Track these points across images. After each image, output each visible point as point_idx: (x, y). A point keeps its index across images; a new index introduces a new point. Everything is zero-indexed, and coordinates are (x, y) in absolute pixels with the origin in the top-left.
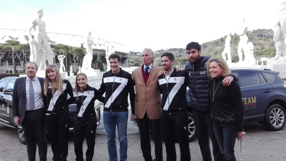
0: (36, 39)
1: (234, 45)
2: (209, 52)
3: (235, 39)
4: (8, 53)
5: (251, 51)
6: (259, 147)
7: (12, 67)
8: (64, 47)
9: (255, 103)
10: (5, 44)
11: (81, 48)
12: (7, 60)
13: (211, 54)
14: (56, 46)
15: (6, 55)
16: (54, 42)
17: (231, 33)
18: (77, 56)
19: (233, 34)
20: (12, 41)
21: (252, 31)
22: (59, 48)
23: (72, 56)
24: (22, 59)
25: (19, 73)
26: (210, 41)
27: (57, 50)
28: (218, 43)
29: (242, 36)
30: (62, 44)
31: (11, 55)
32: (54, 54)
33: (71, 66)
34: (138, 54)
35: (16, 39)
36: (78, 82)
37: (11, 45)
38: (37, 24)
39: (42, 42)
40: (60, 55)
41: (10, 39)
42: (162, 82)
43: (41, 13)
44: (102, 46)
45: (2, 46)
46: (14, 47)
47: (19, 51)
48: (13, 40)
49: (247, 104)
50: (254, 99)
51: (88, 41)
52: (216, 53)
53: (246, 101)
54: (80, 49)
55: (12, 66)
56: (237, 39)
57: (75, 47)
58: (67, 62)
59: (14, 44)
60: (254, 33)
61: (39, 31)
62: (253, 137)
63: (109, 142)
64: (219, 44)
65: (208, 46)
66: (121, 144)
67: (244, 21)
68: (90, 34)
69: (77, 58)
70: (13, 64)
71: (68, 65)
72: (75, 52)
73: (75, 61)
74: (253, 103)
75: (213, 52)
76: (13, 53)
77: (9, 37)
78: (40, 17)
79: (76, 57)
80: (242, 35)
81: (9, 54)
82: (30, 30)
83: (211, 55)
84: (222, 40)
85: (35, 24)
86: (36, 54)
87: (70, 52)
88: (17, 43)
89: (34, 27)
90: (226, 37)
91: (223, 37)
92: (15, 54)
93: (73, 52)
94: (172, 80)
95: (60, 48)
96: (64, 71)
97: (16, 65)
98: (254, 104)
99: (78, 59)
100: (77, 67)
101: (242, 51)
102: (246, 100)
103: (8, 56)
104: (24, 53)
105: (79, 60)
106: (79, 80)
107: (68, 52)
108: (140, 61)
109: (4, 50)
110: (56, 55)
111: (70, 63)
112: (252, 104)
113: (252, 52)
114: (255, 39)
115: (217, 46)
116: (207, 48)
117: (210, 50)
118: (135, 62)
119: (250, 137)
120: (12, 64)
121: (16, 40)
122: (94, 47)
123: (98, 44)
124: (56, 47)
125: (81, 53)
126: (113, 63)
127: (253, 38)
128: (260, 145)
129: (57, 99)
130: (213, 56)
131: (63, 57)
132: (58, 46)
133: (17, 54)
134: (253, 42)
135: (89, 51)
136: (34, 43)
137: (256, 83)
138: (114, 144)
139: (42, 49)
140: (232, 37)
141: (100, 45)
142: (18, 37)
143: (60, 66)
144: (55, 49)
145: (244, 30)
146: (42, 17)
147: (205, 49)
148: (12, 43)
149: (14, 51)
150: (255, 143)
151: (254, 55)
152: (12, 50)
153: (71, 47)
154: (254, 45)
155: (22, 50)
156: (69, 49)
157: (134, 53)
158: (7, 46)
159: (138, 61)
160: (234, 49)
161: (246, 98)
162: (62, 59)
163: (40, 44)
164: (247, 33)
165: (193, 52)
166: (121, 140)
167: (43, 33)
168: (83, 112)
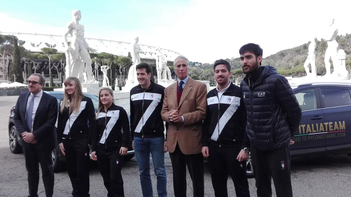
0: (73, 46)
1: (321, 53)
2: (287, 62)
3: (321, 46)
4: (44, 62)
5: (342, 60)
6: (347, 188)
7: (49, 79)
8: (108, 56)
9: (344, 130)
10: (40, 53)
11: (128, 57)
12: (43, 70)
13: (290, 64)
14: (99, 54)
15: (42, 66)
16: (94, 51)
17: (316, 38)
18: (123, 67)
19: (319, 40)
20: (49, 49)
21: (345, 35)
22: (102, 58)
23: (118, 67)
25: (56, 86)
26: (290, 49)
27: (100, 60)
28: (300, 50)
29: (330, 42)
30: (106, 52)
31: (47, 65)
32: (97, 64)
33: (117, 79)
34: (197, 65)
35: (54, 47)
37: (48, 53)
38: (74, 29)
39: (80, 50)
40: (104, 65)
41: (47, 47)
42: (212, 101)
43: (78, 15)
44: (153, 54)
45: (37, 55)
46: (52, 56)
47: (56, 61)
48: (50, 47)
49: (332, 130)
50: (342, 123)
51: (135, 48)
52: (297, 64)
53: (332, 126)
54: (127, 59)
55: (49, 78)
56: (325, 46)
57: (122, 57)
58: (112, 73)
59: (50, 53)
60: (348, 38)
61: (76, 37)
62: (340, 174)
63: (142, 175)
64: (301, 52)
65: (286, 54)
66: (158, 178)
67: (333, 23)
68: (137, 40)
69: (123, 69)
70: (50, 76)
71: (112, 78)
72: (122, 62)
73: (121, 73)
74: (340, 129)
75: (293, 62)
76: (49, 63)
77: (45, 45)
78: (78, 20)
79: (122, 68)
80: (331, 40)
81: (45, 64)
82: (66, 35)
83: (290, 66)
84: (306, 47)
85: (72, 29)
87: (115, 62)
88: (55, 51)
89: (70, 32)
90: (310, 43)
91: (307, 43)
92: (52, 65)
93: (119, 62)
94: (225, 100)
95: (104, 58)
96: (108, 85)
97: (54, 77)
98: (341, 130)
99: (124, 71)
100: (123, 79)
102: (331, 125)
103: (45, 66)
104: (63, 63)
105: (126, 72)
107: (113, 63)
108: (199, 73)
109: (40, 59)
110: (99, 66)
111: (115, 75)
112: (339, 130)
113: (344, 62)
114: (348, 46)
115: (299, 55)
116: (286, 57)
117: (289, 60)
118: (193, 75)
119: (335, 174)
120: (49, 76)
121: (53, 48)
123: (148, 53)
124: (99, 57)
125: (128, 62)
126: (140, 75)
127: (347, 45)
128: (349, 185)
130: (292, 67)
132: (102, 56)
133: (54, 65)
134: (346, 49)
135: (135, 61)
136: (70, 51)
137: (346, 103)
138: (148, 177)
139: (80, 58)
140: (318, 43)
141: (151, 54)
142: (55, 45)
143: (103, 79)
144: (98, 58)
145: (333, 33)
146: (80, 20)
147: (282, 59)
148: (49, 52)
149: (50, 61)
150: (342, 182)
151: (347, 66)
152: (49, 59)
153: (117, 56)
154: (347, 53)
155: (60, 60)
156: (114, 58)
157: (192, 63)
158: (43, 55)
159: (196, 73)
160: (320, 58)
161: (332, 123)
162: (105, 70)
163: (77, 53)
164: (338, 39)
165: (248, 57)
166: (158, 173)
167: (81, 39)
168: (107, 138)
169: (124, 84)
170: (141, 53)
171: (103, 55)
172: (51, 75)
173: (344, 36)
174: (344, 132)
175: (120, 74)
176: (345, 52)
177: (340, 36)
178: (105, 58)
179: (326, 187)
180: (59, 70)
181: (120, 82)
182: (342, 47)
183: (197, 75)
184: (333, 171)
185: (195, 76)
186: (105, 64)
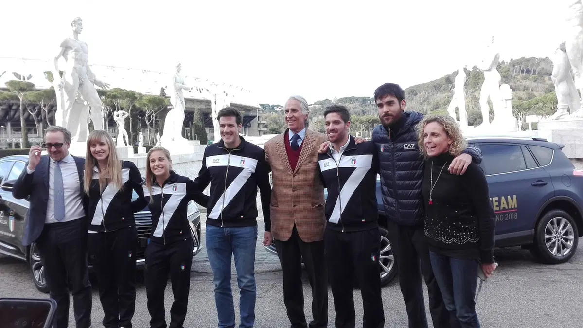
0: (69, 78)
1: (472, 90)
2: (421, 104)
3: (475, 79)
4: (10, 106)
5: (507, 101)
6: (522, 297)
7: (20, 136)
8: (125, 95)
9: (515, 208)
10: (4, 89)
11: (161, 95)
12: (9, 120)
13: (425, 108)
14: (110, 92)
15: (7, 112)
16: (106, 85)
17: (466, 66)
18: (152, 113)
19: (470, 69)
20: (19, 83)
21: (509, 61)
22: (115, 97)
23: (142, 114)
24: (39, 118)
26: (424, 83)
27: (112, 101)
28: (440, 86)
29: (488, 72)
30: (122, 88)
31: (17, 110)
33: (141, 133)
34: (277, 109)
35: (28, 79)
36: (152, 165)
37: (17, 90)
38: (71, 48)
39: (81, 85)
40: (118, 110)
41: (15, 79)
42: (326, 165)
43: (77, 24)
44: (204, 91)
46: (25, 95)
47: (33, 103)
48: (22, 80)
49: (498, 209)
50: (512, 199)
51: (176, 82)
52: (436, 107)
53: (497, 204)
54: (159, 99)
55: (20, 133)
56: (479, 79)
57: (150, 95)
58: (132, 124)
59: (22, 90)
60: (514, 66)
61: (75, 62)
62: (511, 278)
63: (218, 288)
64: (442, 88)
65: (419, 92)
66: (243, 292)
67: (493, 41)
68: (179, 67)
69: (153, 117)
70: (22, 130)
71: (133, 131)
72: (149, 105)
73: (148, 123)
74: (510, 207)
75: (429, 104)
76: (21, 107)
77: (13, 75)
78: (77, 32)
79: (150, 115)
80: (489, 70)
81: (13, 109)
82: (57, 59)
83: (425, 111)
84: (449, 81)
85: (66, 48)
86: (67, 109)
87: (137, 105)
88: (29, 87)
89: (64, 53)
91: (450, 73)
92: (25, 110)
93: (145, 105)
94: (347, 162)
95: (118, 97)
96: (126, 145)
97: (29, 131)
98: (512, 209)
99: (154, 119)
100: (152, 134)
101: (489, 103)
102: (496, 201)
103: (12, 113)
104: (45, 106)
105: (156, 121)
106: (153, 161)
107: (134, 106)
108: (282, 124)
109: (3, 100)
110: (109, 112)
111: (138, 127)
112: (509, 209)
113: (509, 104)
114: (514, 78)
115: (439, 93)
116: (418, 96)
117: (424, 101)
118: (272, 126)
119: (504, 277)
120: (19, 130)
121: (26, 80)
122: (187, 95)
124: (109, 96)
125: (161, 106)
126: (226, 126)
127: (512, 77)
128: (525, 293)
129: (110, 200)
130: (429, 112)
131: (124, 114)
132: (114, 93)
133: (30, 110)
134: (511, 84)
135: (176, 103)
136: (65, 86)
137: (517, 167)
138: (227, 292)
139: (82, 98)
140: (468, 73)
141: (200, 91)
142: (31, 75)
143: (118, 134)
144: (108, 98)
145: (492, 59)
146: (80, 33)
147: (412, 99)
148: (20, 88)
149: (22, 104)
150: (515, 288)
151: (514, 110)
152: (19, 100)
153: (140, 94)
154: (514, 89)
155: (39, 101)
156: (136, 98)
157: (269, 106)
158: (9, 93)
159: (277, 123)
160: (472, 98)
161: (497, 198)
162: (121, 119)
163: (77, 90)
164: (499, 67)
165: (390, 103)
166: (244, 284)
167: (83, 65)
168: (165, 228)
169: (153, 143)
170: (186, 89)
171: (116, 93)
172: (25, 129)
173: (508, 63)
174: (516, 212)
175: (146, 126)
176: (511, 88)
177: (501, 62)
178: (120, 98)
179: (492, 298)
180: (38, 120)
181: (146, 139)
182: (504, 79)
183: (278, 127)
184: (501, 273)
185: (275, 129)
186: (120, 108)
